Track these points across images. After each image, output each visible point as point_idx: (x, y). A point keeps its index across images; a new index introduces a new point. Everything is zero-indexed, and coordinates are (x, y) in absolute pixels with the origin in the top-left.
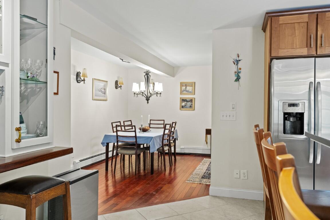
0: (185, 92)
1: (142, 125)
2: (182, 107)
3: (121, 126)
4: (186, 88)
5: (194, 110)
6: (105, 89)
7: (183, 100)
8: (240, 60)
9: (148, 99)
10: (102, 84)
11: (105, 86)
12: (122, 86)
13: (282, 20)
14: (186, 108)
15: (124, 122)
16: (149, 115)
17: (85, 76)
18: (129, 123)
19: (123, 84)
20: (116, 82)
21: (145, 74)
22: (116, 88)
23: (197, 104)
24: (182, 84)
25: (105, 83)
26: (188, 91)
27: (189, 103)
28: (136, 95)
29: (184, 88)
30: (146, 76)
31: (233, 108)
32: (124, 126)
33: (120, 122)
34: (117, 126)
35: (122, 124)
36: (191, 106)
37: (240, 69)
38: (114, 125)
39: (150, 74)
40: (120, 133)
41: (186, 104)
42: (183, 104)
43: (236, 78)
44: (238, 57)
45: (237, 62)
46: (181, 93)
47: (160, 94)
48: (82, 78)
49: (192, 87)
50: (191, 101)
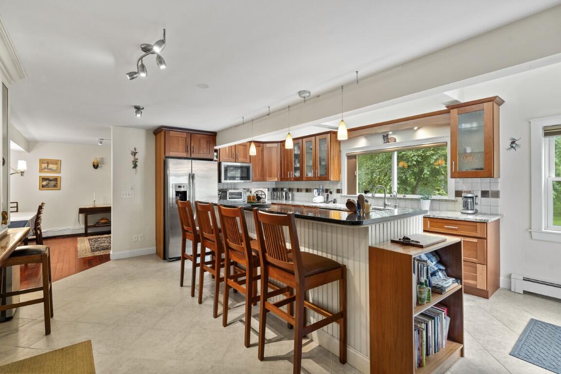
0: (46, 170)
2: (43, 186)
4: (48, 165)
5: (60, 189)
7: (44, 179)
8: (137, 153)
13: (172, 133)
14: (48, 187)
23: (64, 184)
24: (42, 161)
26: (51, 169)
27: (53, 182)
31: (132, 189)
36: (55, 185)
37: (137, 159)
41: (48, 183)
42: (45, 183)
45: (134, 154)
46: (41, 170)
49: (56, 165)
50: (56, 179)
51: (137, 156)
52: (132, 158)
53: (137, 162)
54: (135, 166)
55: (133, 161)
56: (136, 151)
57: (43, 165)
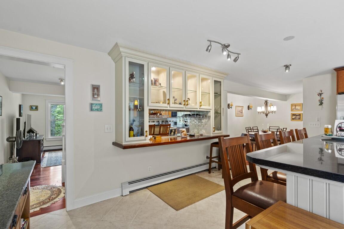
0: (295, 110)
1: (263, 129)
2: (293, 119)
3: (251, 129)
4: (295, 107)
5: (302, 121)
6: (242, 111)
7: (294, 115)
8: (322, 93)
9: (267, 115)
10: (240, 108)
11: (242, 109)
12: (252, 108)
14: (296, 119)
15: (253, 127)
16: (268, 124)
17: (232, 105)
18: (256, 128)
19: (252, 107)
20: (249, 107)
21: (265, 102)
22: (249, 109)
23: (304, 117)
24: (292, 105)
25: (242, 107)
26: (297, 109)
27: (298, 116)
28: (259, 113)
29: (294, 107)
30: (266, 103)
31: (318, 120)
32: (253, 129)
33: (250, 127)
34: (249, 129)
35: (252, 128)
36: (299, 119)
37: (323, 98)
38: (247, 129)
39: (268, 101)
40: (249, 133)
41: (296, 117)
42: (294, 117)
43: (320, 103)
44: (321, 92)
45: (320, 94)
46: (292, 110)
47: (275, 112)
48: (231, 106)
49: (300, 107)
50: (300, 115)
51: (322, 96)
52: (319, 98)
53: (323, 100)
54: (321, 104)
55: (319, 100)
56: (322, 92)
57: (293, 107)
